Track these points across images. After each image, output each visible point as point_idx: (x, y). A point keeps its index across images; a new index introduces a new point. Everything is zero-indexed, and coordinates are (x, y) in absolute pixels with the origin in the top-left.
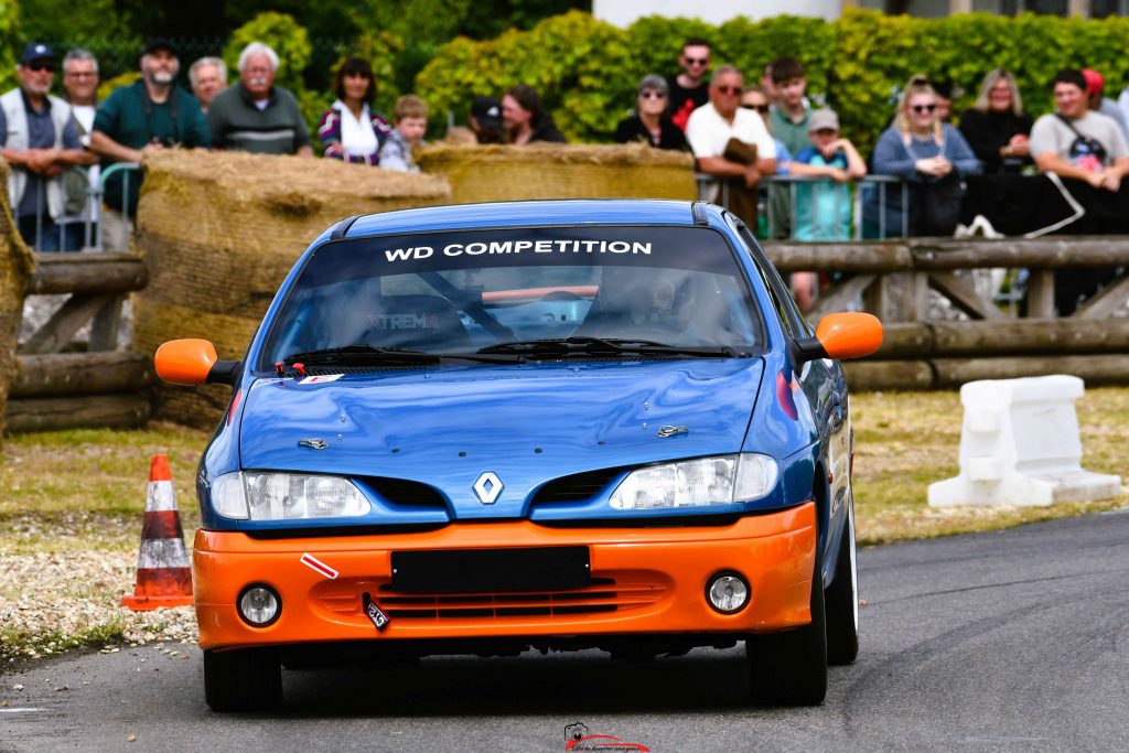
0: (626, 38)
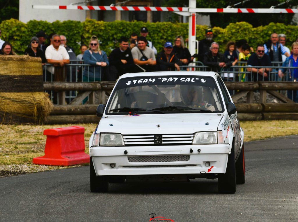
0: (26, 26)
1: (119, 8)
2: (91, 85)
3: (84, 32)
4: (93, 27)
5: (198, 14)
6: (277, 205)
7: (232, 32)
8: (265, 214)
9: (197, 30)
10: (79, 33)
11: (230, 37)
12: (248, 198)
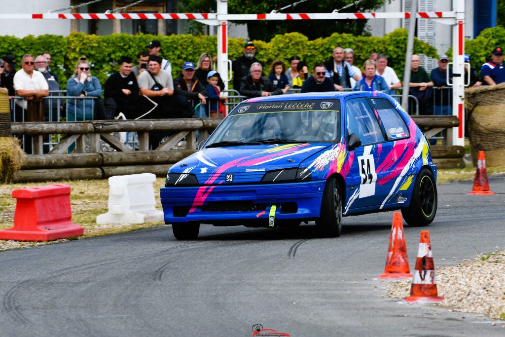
1: (118, 16)
2: (80, 125)
3: (69, 50)
4: (82, 43)
5: (230, 23)
6: (345, 290)
7: (279, 47)
8: (328, 303)
9: (229, 45)
10: (61, 52)
11: (276, 54)
12: (304, 281)
